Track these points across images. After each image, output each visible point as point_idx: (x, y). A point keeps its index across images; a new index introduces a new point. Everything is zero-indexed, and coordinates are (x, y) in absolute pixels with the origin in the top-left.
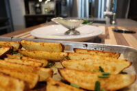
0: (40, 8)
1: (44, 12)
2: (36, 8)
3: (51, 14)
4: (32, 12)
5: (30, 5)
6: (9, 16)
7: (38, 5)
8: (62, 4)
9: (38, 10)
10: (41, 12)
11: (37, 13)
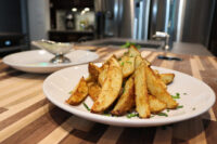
0: (73, 20)
1: (79, 27)
3: (90, 31)
4: (60, 27)
5: (59, 15)
6: (24, 31)
7: (70, 17)
8: (107, 16)
9: (70, 24)
10: (74, 27)
11: (67, 28)
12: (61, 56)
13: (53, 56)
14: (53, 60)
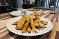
1: (31, 3)
2: (27, 1)
3: (34, 4)
4: (26, 3)
9: (28, 2)
10: (29, 3)
12: (24, 12)
13: (22, 12)
14: (22, 13)
